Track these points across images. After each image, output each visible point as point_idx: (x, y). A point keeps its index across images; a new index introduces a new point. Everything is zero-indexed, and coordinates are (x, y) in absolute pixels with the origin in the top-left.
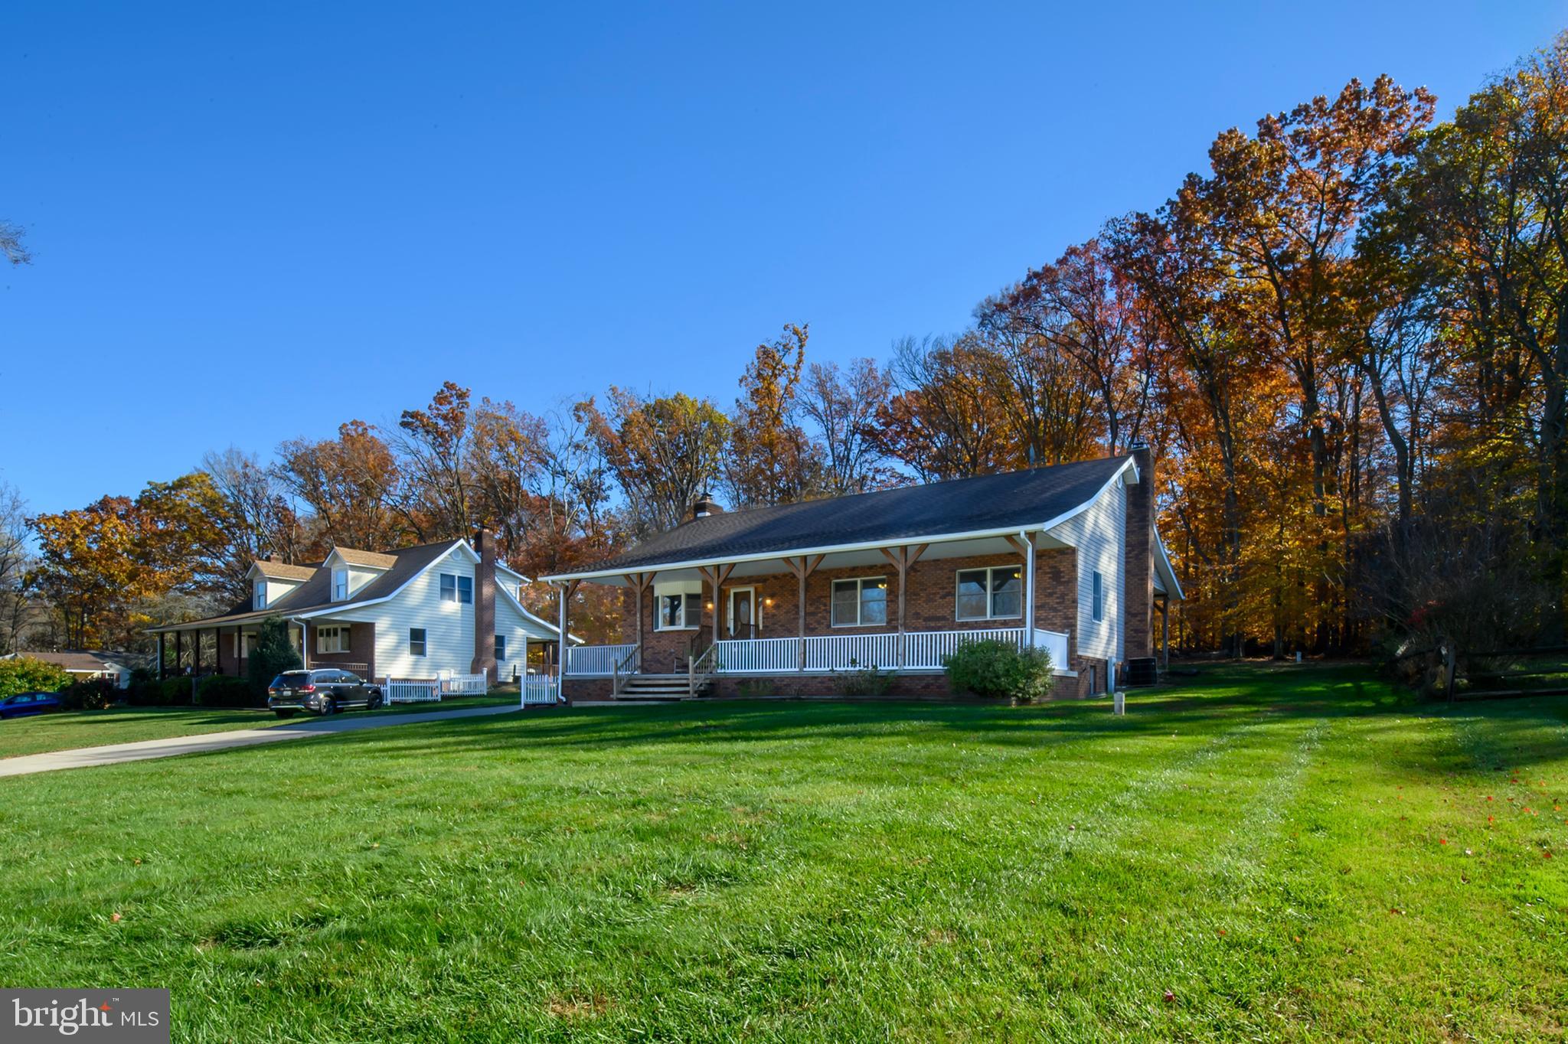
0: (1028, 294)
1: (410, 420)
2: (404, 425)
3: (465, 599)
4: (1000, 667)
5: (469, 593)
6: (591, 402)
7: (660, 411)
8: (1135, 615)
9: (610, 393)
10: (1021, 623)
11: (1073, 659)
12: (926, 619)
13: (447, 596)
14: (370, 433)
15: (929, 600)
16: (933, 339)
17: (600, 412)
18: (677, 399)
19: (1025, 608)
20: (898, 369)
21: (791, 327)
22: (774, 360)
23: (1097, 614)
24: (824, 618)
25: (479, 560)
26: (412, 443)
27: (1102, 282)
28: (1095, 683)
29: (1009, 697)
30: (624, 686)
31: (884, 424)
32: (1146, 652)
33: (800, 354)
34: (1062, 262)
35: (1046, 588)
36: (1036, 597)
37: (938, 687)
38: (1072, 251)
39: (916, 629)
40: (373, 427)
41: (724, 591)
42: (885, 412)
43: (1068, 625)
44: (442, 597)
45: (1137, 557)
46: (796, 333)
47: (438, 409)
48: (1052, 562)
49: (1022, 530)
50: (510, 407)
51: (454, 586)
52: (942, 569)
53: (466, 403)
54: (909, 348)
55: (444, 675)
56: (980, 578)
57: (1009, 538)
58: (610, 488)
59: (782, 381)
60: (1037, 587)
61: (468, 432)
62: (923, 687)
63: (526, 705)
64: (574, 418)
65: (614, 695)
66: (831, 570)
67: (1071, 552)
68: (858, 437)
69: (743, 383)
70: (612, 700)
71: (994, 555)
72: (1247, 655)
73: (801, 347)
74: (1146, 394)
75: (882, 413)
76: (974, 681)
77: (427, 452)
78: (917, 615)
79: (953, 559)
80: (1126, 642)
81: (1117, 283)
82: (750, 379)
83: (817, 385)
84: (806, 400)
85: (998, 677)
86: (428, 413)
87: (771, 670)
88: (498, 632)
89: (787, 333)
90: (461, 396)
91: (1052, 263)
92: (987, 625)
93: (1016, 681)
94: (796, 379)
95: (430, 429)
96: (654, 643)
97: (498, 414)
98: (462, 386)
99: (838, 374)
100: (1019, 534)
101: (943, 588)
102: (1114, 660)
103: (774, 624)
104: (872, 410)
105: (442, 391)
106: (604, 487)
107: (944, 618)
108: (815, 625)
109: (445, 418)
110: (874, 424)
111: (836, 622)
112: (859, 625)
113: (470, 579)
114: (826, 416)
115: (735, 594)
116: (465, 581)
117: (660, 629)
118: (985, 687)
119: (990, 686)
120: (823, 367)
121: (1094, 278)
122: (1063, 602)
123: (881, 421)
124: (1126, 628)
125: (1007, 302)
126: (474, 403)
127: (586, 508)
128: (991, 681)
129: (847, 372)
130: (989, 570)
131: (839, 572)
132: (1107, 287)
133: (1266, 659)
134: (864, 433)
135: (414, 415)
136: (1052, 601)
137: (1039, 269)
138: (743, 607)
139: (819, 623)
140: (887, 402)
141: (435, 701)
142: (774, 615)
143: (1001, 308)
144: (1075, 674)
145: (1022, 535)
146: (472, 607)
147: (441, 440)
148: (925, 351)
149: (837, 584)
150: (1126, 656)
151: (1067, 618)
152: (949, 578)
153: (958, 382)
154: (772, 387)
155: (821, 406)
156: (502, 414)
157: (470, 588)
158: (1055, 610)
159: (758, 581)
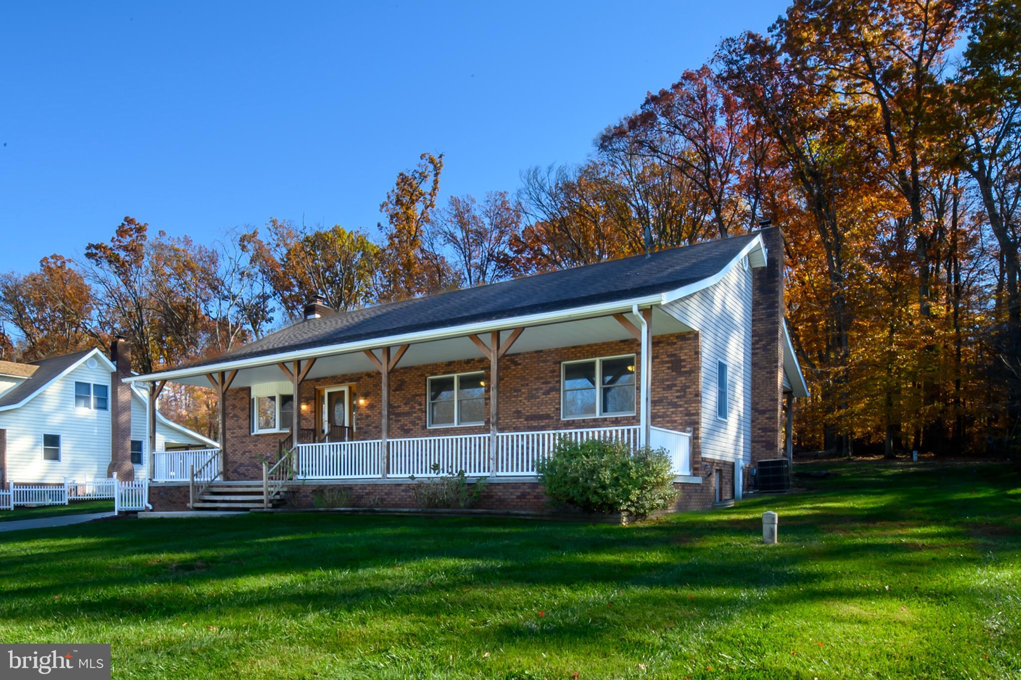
0: (646, 119)
1: (94, 251)
2: (89, 256)
3: (101, 405)
4: (606, 475)
5: (105, 400)
6: (255, 233)
7: (318, 242)
8: (763, 412)
9: (270, 225)
10: (636, 420)
11: (697, 462)
12: (529, 418)
13: (82, 402)
14: (68, 266)
15: (531, 397)
16: (556, 167)
17: (265, 242)
18: (335, 231)
19: (639, 403)
20: (526, 196)
21: (427, 157)
22: (411, 187)
23: (722, 410)
24: (420, 419)
25: (114, 369)
26: (101, 274)
27: (713, 110)
28: (721, 489)
29: (619, 512)
30: (202, 494)
31: (515, 252)
32: (776, 453)
33: (436, 182)
34: (676, 87)
35: (663, 381)
36: (653, 390)
37: (535, 497)
38: (688, 76)
39: (517, 429)
40: (70, 261)
41: (319, 392)
42: (517, 239)
43: (691, 423)
44: (77, 404)
45: (765, 348)
46: (432, 161)
47: (120, 242)
48: (670, 350)
49: (634, 304)
50: (188, 241)
51: (89, 393)
52: (545, 361)
53: (144, 236)
54: (535, 177)
55: (79, 479)
56: (586, 372)
57: (619, 316)
58: (273, 310)
59: (419, 207)
60: (653, 379)
61: (146, 262)
62: (518, 497)
63: (120, 512)
64: (238, 248)
65: (190, 505)
66: (426, 366)
67: (693, 336)
68: (493, 265)
69: (385, 209)
70: (188, 509)
71: (604, 344)
72: (856, 454)
73: (436, 175)
74: (754, 214)
75: (515, 241)
76: (574, 492)
77: (115, 281)
78: (518, 414)
79: (557, 349)
80: (753, 442)
81: (726, 111)
82: (391, 206)
83: (456, 216)
84: (446, 230)
85: (604, 487)
86: (110, 245)
87: (353, 476)
88: (133, 437)
89: (424, 162)
90: (140, 230)
91: (668, 88)
92: (596, 423)
93: (627, 492)
94: (432, 205)
95: (113, 260)
96: (251, 447)
97: (176, 247)
98: (140, 220)
99: (475, 206)
100: (630, 311)
101: (547, 383)
102: (742, 463)
103: (368, 425)
104: (506, 238)
105: (123, 224)
106: (267, 309)
107: (547, 417)
108: (410, 426)
109: (126, 248)
110: (507, 251)
111: (433, 422)
112: (455, 425)
113: (106, 387)
114: (465, 244)
115: (329, 394)
116: (101, 390)
117: (255, 433)
118: (588, 499)
119: (594, 499)
120: (461, 200)
121: (706, 104)
122: (684, 396)
123: (515, 249)
124: (753, 427)
125: (626, 126)
126: (151, 235)
127: (251, 329)
128: (596, 493)
129: (483, 204)
130: (598, 361)
131: (434, 368)
132: (718, 113)
133: (876, 458)
134: (498, 260)
135: (97, 247)
136: (671, 395)
137: (656, 93)
138: (338, 408)
139: (414, 424)
140: (519, 233)
141: (63, 505)
142: (368, 416)
143: (620, 133)
144: (698, 480)
145: (635, 310)
146: (107, 414)
147: (122, 269)
148: (551, 181)
149: (432, 381)
150: (753, 457)
151: (689, 414)
152: (553, 371)
153: (581, 208)
154: (410, 212)
155: (459, 235)
156: (181, 247)
157: (107, 395)
158: (675, 405)
159: (351, 380)
